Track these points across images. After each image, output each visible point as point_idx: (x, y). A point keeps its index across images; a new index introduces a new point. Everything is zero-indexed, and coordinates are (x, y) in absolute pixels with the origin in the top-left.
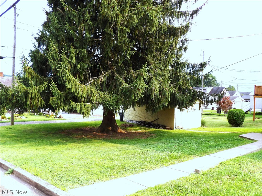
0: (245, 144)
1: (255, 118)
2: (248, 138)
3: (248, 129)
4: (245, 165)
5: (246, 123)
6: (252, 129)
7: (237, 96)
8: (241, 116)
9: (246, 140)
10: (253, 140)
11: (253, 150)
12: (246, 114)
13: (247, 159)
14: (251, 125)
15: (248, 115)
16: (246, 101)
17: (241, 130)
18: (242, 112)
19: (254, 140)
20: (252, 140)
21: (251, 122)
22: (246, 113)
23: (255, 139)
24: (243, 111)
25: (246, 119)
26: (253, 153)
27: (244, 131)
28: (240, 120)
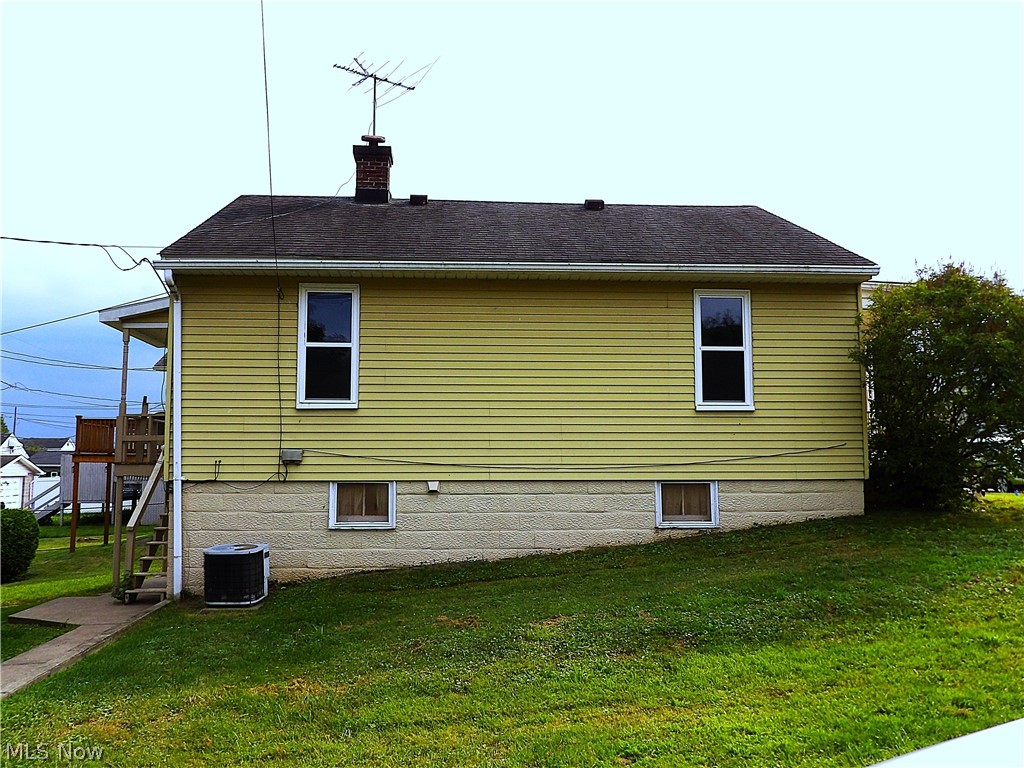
0: (34, 644)
1: (77, 538)
2: (42, 623)
3: (48, 584)
4: (20, 729)
5: (43, 563)
6: (62, 582)
7: (13, 454)
8: (22, 538)
9: (37, 629)
10: (65, 627)
11: (55, 663)
12: (41, 525)
13: (30, 701)
14: (60, 567)
15: (52, 528)
16: (48, 475)
17: (18, 595)
18: (27, 520)
19: (65, 625)
20: (56, 625)
21: (60, 558)
22: (46, 521)
23: (69, 622)
24: (33, 517)
25: (44, 547)
26: (55, 676)
27: (31, 597)
28: (18, 552)
